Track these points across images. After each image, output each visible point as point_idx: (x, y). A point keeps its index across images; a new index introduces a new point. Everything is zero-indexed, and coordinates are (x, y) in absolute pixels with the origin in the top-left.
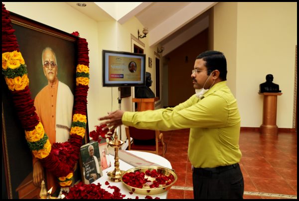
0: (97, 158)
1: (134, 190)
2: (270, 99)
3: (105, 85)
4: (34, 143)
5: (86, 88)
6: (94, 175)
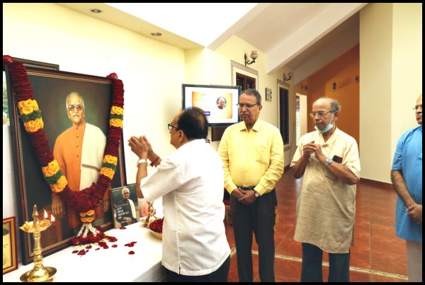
0: (134, 201)
4: (49, 177)
6: (128, 219)
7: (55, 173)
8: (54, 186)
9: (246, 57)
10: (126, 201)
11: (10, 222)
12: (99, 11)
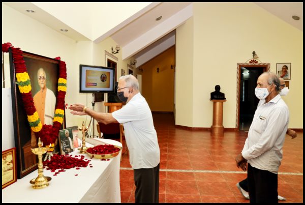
1: (93, 156)
2: (218, 104)
3: (81, 91)
4: (33, 122)
5: (64, 93)
6: (69, 149)
7: (37, 119)
8: (36, 128)
9: (112, 49)
10: (67, 138)
11: (13, 151)
12: (33, 12)
